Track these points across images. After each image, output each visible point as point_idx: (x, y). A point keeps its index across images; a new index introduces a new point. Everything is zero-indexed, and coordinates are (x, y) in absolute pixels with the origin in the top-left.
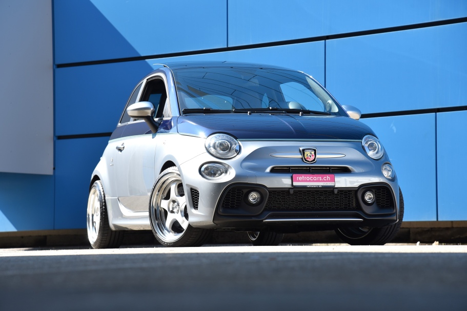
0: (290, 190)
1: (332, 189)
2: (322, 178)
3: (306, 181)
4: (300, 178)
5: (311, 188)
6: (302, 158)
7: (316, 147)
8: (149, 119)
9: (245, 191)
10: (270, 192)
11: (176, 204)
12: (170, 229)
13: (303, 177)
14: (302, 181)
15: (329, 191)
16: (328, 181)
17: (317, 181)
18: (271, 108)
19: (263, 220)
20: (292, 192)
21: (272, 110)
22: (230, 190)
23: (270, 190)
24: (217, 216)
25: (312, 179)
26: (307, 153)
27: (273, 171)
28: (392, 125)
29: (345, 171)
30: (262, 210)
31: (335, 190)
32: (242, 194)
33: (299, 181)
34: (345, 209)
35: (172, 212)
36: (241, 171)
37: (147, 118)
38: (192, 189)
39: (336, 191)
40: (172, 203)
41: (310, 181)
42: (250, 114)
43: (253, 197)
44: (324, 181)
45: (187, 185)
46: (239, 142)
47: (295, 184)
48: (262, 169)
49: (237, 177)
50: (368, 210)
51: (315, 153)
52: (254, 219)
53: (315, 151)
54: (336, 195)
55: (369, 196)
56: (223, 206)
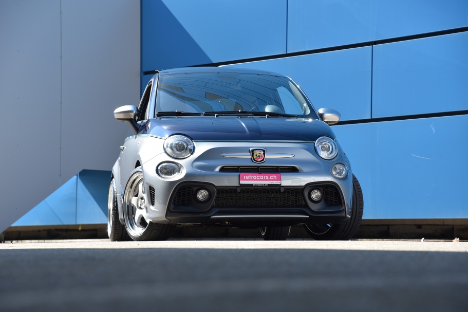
0: (238, 188)
1: (279, 187)
2: (269, 177)
3: (253, 180)
4: (247, 177)
5: (257, 186)
6: (251, 158)
7: (266, 148)
8: (133, 121)
9: (195, 189)
10: (218, 190)
11: (143, 200)
12: (138, 224)
13: (250, 176)
14: (249, 180)
15: (275, 189)
16: (275, 180)
17: (263, 180)
18: (240, 111)
19: (210, 216)
20: (239, 190)
21: (241, 112)
22: (181, 188)
23: (218, 188)
24: (169, 212)
25: (258, 178)
26: (256, 153)
27: (223, 170)
28: (431, 126)
29: (293, 170)
30: (210, 207)
31: (281, 188)
32: (193, 192)
33: (246, 180)
34: (292, 206)
35: (140, 208)
36: (192, 170)
37: (130, 120)
38: (150, 187)
39: (282, 190)
40: (140, 200)
41: (257, 180)
42: (217, 116)
43: (202, 195)
44: (270, 180)
45: (146, 183)
46: (194, 143)
47: (242, 182)
48: (212, 168)
49: (187, 175)
50: (314, 207)
51: (264, 154)
52: (201, 215)
53: (264, 151)
54: (283, 192)
55: (316, 195)
56: (174, 203)
